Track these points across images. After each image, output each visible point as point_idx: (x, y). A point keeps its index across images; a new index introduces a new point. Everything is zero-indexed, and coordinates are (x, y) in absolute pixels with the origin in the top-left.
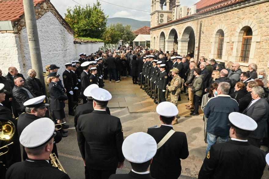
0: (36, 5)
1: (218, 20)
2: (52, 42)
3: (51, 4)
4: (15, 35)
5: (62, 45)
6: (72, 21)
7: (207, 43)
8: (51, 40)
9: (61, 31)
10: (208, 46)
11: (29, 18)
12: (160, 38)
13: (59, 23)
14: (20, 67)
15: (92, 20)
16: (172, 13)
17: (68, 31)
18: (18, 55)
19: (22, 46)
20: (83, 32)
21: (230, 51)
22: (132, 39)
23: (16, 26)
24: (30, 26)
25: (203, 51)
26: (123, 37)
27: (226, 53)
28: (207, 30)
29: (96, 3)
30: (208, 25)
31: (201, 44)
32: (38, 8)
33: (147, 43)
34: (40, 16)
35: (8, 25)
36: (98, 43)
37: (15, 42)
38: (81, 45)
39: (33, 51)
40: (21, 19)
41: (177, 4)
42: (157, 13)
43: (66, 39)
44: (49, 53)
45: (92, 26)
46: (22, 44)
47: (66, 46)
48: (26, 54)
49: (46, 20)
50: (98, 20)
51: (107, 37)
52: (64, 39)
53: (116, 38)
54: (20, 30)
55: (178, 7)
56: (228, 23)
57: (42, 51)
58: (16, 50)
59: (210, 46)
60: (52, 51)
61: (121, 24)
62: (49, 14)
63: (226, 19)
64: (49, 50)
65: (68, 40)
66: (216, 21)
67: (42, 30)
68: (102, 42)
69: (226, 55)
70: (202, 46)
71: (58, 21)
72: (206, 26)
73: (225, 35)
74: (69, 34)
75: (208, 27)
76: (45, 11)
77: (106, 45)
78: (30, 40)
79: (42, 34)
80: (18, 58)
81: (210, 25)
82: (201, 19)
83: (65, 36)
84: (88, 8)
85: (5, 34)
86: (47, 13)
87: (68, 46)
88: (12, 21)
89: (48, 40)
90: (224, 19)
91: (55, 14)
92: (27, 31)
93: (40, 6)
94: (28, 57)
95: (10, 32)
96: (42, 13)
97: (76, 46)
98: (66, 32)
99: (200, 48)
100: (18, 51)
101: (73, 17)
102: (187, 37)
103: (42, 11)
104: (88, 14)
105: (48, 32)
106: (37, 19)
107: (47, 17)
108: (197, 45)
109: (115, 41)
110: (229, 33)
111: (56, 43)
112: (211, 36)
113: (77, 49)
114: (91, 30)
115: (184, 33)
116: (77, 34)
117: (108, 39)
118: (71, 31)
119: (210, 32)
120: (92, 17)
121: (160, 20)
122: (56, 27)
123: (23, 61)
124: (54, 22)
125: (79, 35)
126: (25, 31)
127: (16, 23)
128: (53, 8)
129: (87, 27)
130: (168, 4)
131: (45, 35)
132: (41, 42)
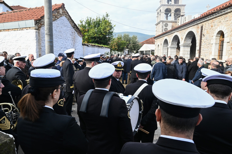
0: (54, 10)
1: (218, 22)
2: (64, 41)
3: (66, 10)
4: (36, 30)
5: (72, 44)
6: (83, 30)
7: (208, 45)
8: (63, 39)
9: (72, 33)
10: (209, 48)
11: (47, 18)
12: (164, 45)
13: (71, 26)
14: (37, 56)
15: (101, 29)
16: (176, 22)
17: (78, 34)
18: (36, 47)
19: (40, 40)
20: (92, 39)
21: (231, 50)
22: (138, 49)
23: (37, 24)
24: (48, 23)
25: (204, 54)
26: (129, 47)
27: (227, 53)
28: (208, 33)
29: (105, 15)
30: (208, 28)
31: (202, 47)
32: (55, 12)
33: (152, 52)
34: (56, 19)
35: (31, 23)
36: (104, 48)
37: (35, 36)
38: (88, 47)
39: (48, 43)
40: (42, 19)
41: (182, 14)
42: (161, 23)
43: (75, 40)
44: (61, 49)
45: (100, 34)
46: (40, 38)
47: (75, 46)
48: (43, 47)
49: (60, 22)
50: (106, 28)
51: (114, 46)
52: (74, 40)
53: (122, 47)
54: (40, 27)
55: (183, 17)
56: (228, 24)
57: (55, 47)
58: (35, 42)
59: (211, 48)
60: (63, 48)
61: (128, 35)
62: (63, 18)
63: (225, 20)
64: (61, 47)
65: (78, 41)
66: (216, 23)
67: (57, 30)
68: (108, 48)
69: (226, 55)
70: (203, 48)
71: (70, 24)
72: (207, 29)
73: (225, 36)
74: (79, 37)
75: (209, 30)
76: (60, 15)
77: (112, 51)
78: (46, 35)
79: (57, 33)
80: (36, 49)
81: (211, 28)
82: (202, 23)
83: (75, 37)
84: (98, 19)
85: (29, 30)
86: (62, 17)
87: (77, 46)
88: (35, 20)
89: (61, 39)
90: (223, 20)
91: (69, 19)
92: (45, 29)
93: (57, 11)
94: (44, 49)
95: (32, 28)
96: (58, 16)
97: (84, 47)
98: (76, 35)
99: (201, 50)
100: (37, 43)
101: (85, 26)
102: (189, 42)
103: (58, 15)
104: (98, 24)
105: (61, 32)
106: (54, 21)
107: (61, 20)
108: (197, 48)
109: (121, 49)
110: (229, 33)
111: (67, 42)
112: (212, 38)
113: (85, 50)
114: (99, 37)
115: (186, 38)
116: (86, 41)
117: (115, 47)
118: (80, 34)
119: (211, 34)
120: (100, 26)
121: (164, 29)
122: (68, 29)
123: (39, 51)
124: (67, 25)
125: (88, 42)
126: (43, 29)
127: (38, 22)
128: (67, 14)
129: (95, 35)
130: (173, 15)
131: (59, 34)
132: (54, 39)
